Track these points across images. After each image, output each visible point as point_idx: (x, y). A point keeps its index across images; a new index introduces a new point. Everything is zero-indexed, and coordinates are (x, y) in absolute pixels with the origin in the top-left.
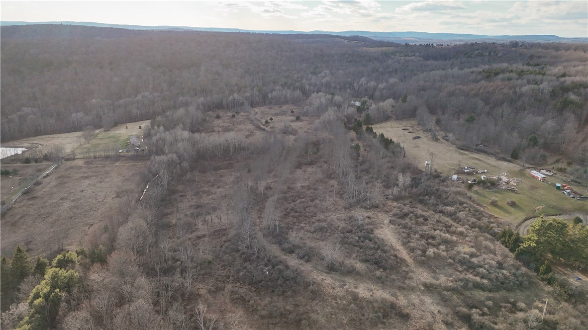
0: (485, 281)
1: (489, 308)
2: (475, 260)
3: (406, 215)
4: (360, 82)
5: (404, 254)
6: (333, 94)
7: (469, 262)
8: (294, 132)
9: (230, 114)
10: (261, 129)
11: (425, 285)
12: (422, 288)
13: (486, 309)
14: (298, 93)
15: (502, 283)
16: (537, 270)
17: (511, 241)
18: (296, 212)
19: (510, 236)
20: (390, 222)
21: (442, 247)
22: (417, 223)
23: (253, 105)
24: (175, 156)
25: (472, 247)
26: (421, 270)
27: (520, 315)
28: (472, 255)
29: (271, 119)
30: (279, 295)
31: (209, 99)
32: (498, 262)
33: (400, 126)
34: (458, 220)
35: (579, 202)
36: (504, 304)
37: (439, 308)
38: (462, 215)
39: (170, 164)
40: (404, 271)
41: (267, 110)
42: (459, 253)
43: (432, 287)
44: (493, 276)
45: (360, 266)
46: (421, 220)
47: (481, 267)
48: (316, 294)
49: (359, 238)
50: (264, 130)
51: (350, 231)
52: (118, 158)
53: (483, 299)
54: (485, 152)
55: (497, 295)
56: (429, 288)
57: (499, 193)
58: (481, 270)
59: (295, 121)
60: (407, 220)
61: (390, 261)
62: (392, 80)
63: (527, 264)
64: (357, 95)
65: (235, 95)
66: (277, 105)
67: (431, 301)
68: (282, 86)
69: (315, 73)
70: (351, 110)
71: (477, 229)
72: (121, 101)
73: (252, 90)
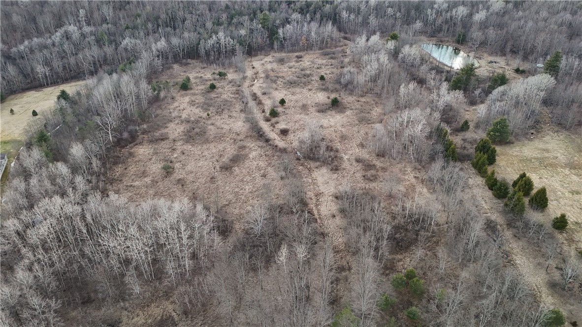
29: (283, 101)
31: (175, 41)
41: (275, 66)
50: (267, 139)
59: (329, 109)
65: (222, 33)
68: (301, 12)
73: (252, 20)
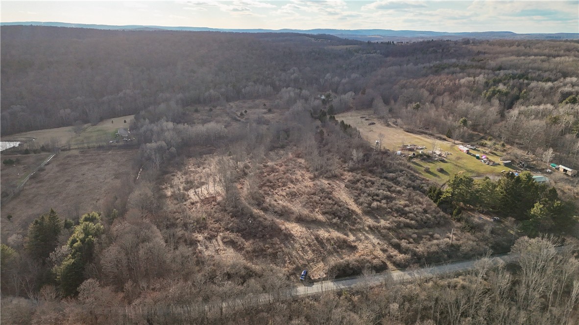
0: (413, 222)
1: (414, 239)
2: (407, 209)
3: (358, 181)
4: (326, 78)
5: (354, 207)
6: (301, 89)
7: (403, 210)
8: (267, 122)
9: (207, 108)
10: (237, 120)
11: (369, 227)
12: (367, 229)
13: (411, 240)
14: (269, 88)
15: (425, 223)
16: (451, 214)
17: (435, 194)
18: (271, 182)
19: (434, 191)
20: (345, 186)
21: (384, 201)
22: (366, 186)
23: (228, 100)
24: (164, 144)
25: (406, 200)
26: (367, 217)
27: (435, 242)
28: (406, 206)
29: (246, 112)
30: (260, 238)
31: (187, 95)
32: (424, 209)
33: (359, 115)
34: (398, 183)
35: (492, 167)
36: (424, 236)
37: (378, 241)
38: (401, 179)
39: (160, 149)
40: (354, 218)
41: (241, 104)
42: (396, 204)
43: (374, 228)
44: (419, 218)
45: (320, 217)
46: (369, 183)
47: (411, 213)
48: (288, 237)
49: (321, 198)
50: (240, 121)
51: (314, 194)
52: (110, 147)
53: (410, 234)
54: (426, 133)
55: (421, 231)
56: (372, 229)
57: (432, 163)
58: (410, 214)
59: (267, 113)
60: (359, 184)
61: (344, 212)
62: (353, 76)
63: (445, 210)
64: (322, 89)
65: (212, 91)
66: (250, 99)
67: (373, 237)
68: (254, 82)
69: (284, 70)
70: (317, 102)
71: (411, 188)
72: (105, 98)
73: (227, 86)
